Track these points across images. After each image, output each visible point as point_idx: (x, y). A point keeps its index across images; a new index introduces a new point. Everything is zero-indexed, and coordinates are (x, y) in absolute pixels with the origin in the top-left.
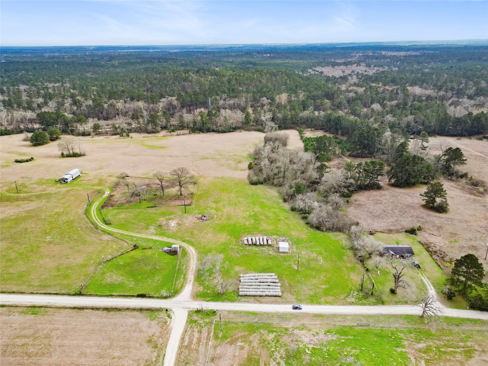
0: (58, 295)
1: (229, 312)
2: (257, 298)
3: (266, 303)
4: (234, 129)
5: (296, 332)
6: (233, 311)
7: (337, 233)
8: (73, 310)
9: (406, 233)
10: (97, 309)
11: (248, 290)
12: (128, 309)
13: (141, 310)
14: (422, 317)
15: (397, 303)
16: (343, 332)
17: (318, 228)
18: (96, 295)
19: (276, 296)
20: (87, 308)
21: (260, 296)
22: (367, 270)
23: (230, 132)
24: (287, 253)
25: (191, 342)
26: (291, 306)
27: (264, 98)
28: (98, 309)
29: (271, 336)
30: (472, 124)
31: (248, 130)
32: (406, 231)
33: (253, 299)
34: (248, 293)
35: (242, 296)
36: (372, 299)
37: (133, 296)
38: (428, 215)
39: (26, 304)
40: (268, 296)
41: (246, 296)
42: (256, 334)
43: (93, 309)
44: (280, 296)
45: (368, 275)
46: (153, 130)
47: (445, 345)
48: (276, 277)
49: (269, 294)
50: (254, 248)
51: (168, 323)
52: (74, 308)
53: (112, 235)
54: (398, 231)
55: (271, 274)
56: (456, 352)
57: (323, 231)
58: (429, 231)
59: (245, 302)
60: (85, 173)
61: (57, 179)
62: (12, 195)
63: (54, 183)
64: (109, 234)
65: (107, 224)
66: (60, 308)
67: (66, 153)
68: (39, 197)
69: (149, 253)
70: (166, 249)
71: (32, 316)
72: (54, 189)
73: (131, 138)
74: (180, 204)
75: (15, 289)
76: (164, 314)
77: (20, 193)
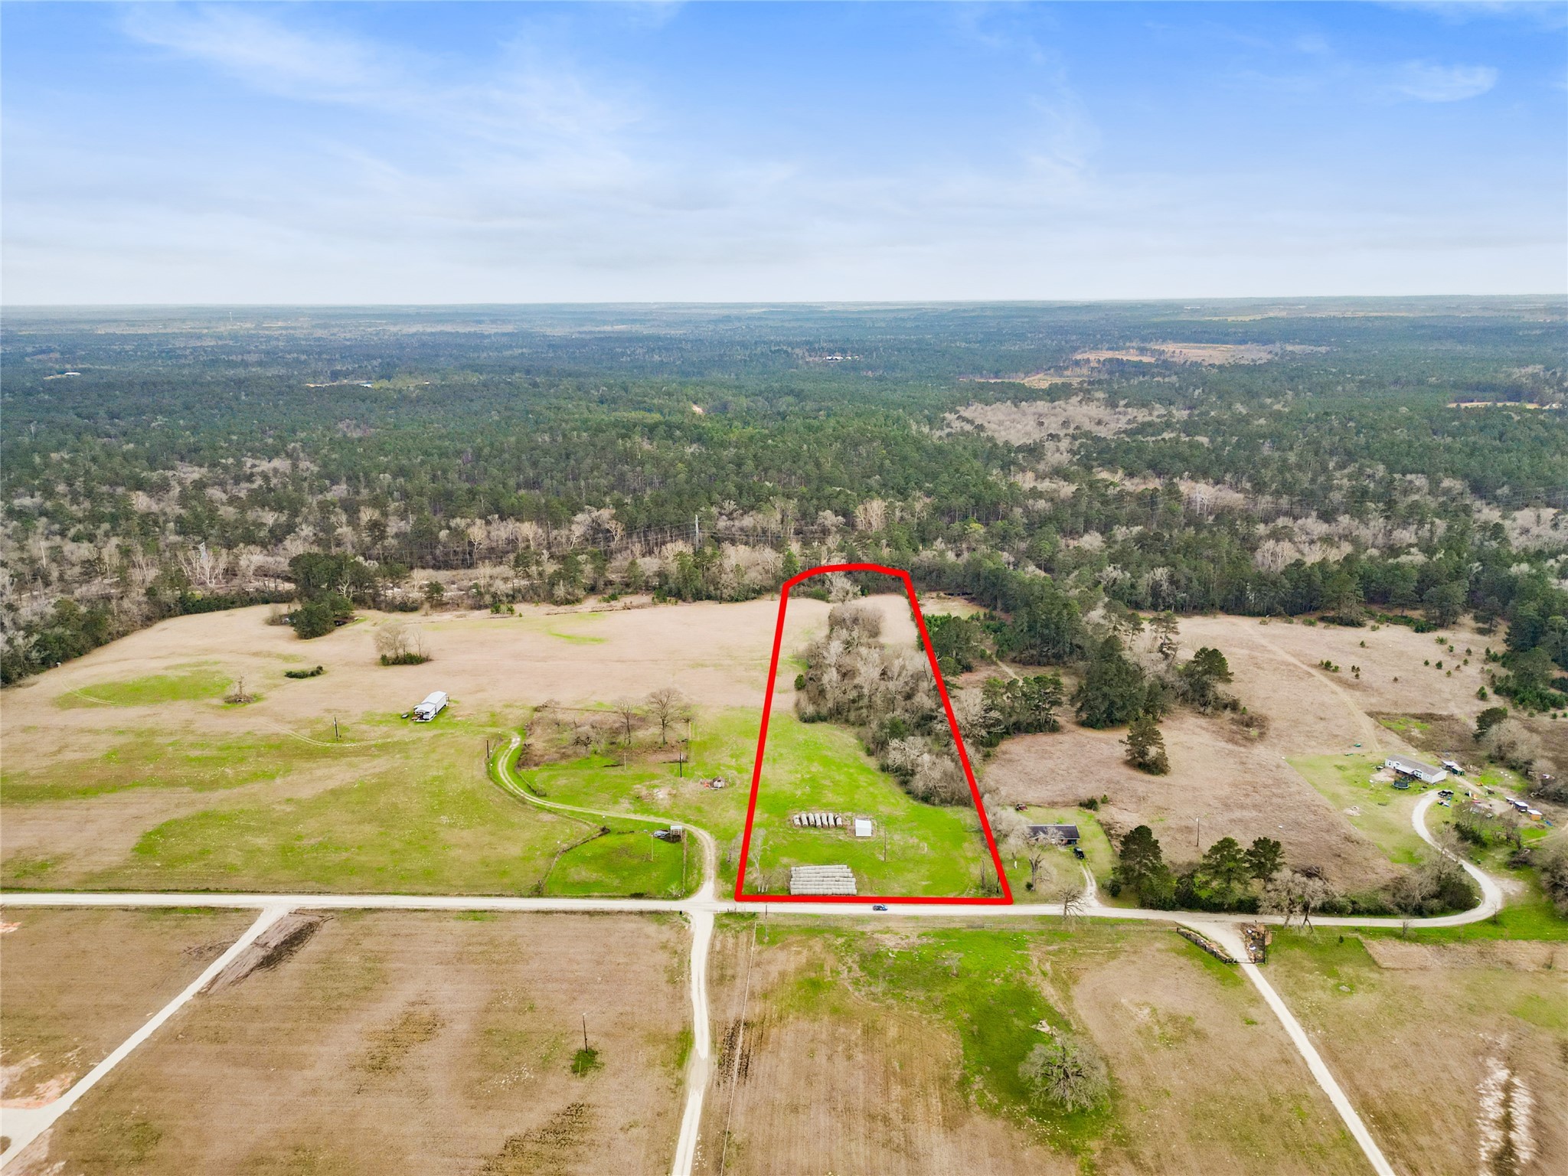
0: (503, 896)
1: (776, 915)
4: (757, 592)
5: (877, 935)
6: (782, 913)
8: (535, 915)
9: (1079, 808)
10: (573, 912)
11: (805, 888)
12: (620, 912)
13: (641, 913)
15: (1032, 902)
16: (944, 934)
17: (926, 799)
18: (565, 896)
20: (557, 912)
21: (823, 894)
23: (747, 599)
24: (869, 837)
26: (872, 907)
27: (828, 512)
29: (840, 941)
32: (1081, 805)
34: (805, 891)
36: (997, 897)
37: (623, 897)
40: (836, 894)
41: (801, 895)
42: (817, 938)
43: (566, 912)
46: (569, 597)
47: (1085, 947)
48: (849, 870)
49: (839, 890)
50: (814, 831)
51: (686, 927)
52: (538, 912)
53: (556, 813)
54: (1066, 805)
55: (843, 866)
56: (1097, 954)
57: (934, 804)
58: (1120, 805)
60: (456, 702)
61: (402, 712)
62: (328, 745)
63: (400, 720)
64: (549, 811)
65: (539, 796)
66: (514, 912)
67: (390, 654)
68: (384, 748)
69: (631, 839)
70: (659, 833)
71: (477, 922)
72: (407, 732)
73: (521, 616)
74: (666, 760)
75: (428, 890)
76: (677, 918)
77: (342, 741)
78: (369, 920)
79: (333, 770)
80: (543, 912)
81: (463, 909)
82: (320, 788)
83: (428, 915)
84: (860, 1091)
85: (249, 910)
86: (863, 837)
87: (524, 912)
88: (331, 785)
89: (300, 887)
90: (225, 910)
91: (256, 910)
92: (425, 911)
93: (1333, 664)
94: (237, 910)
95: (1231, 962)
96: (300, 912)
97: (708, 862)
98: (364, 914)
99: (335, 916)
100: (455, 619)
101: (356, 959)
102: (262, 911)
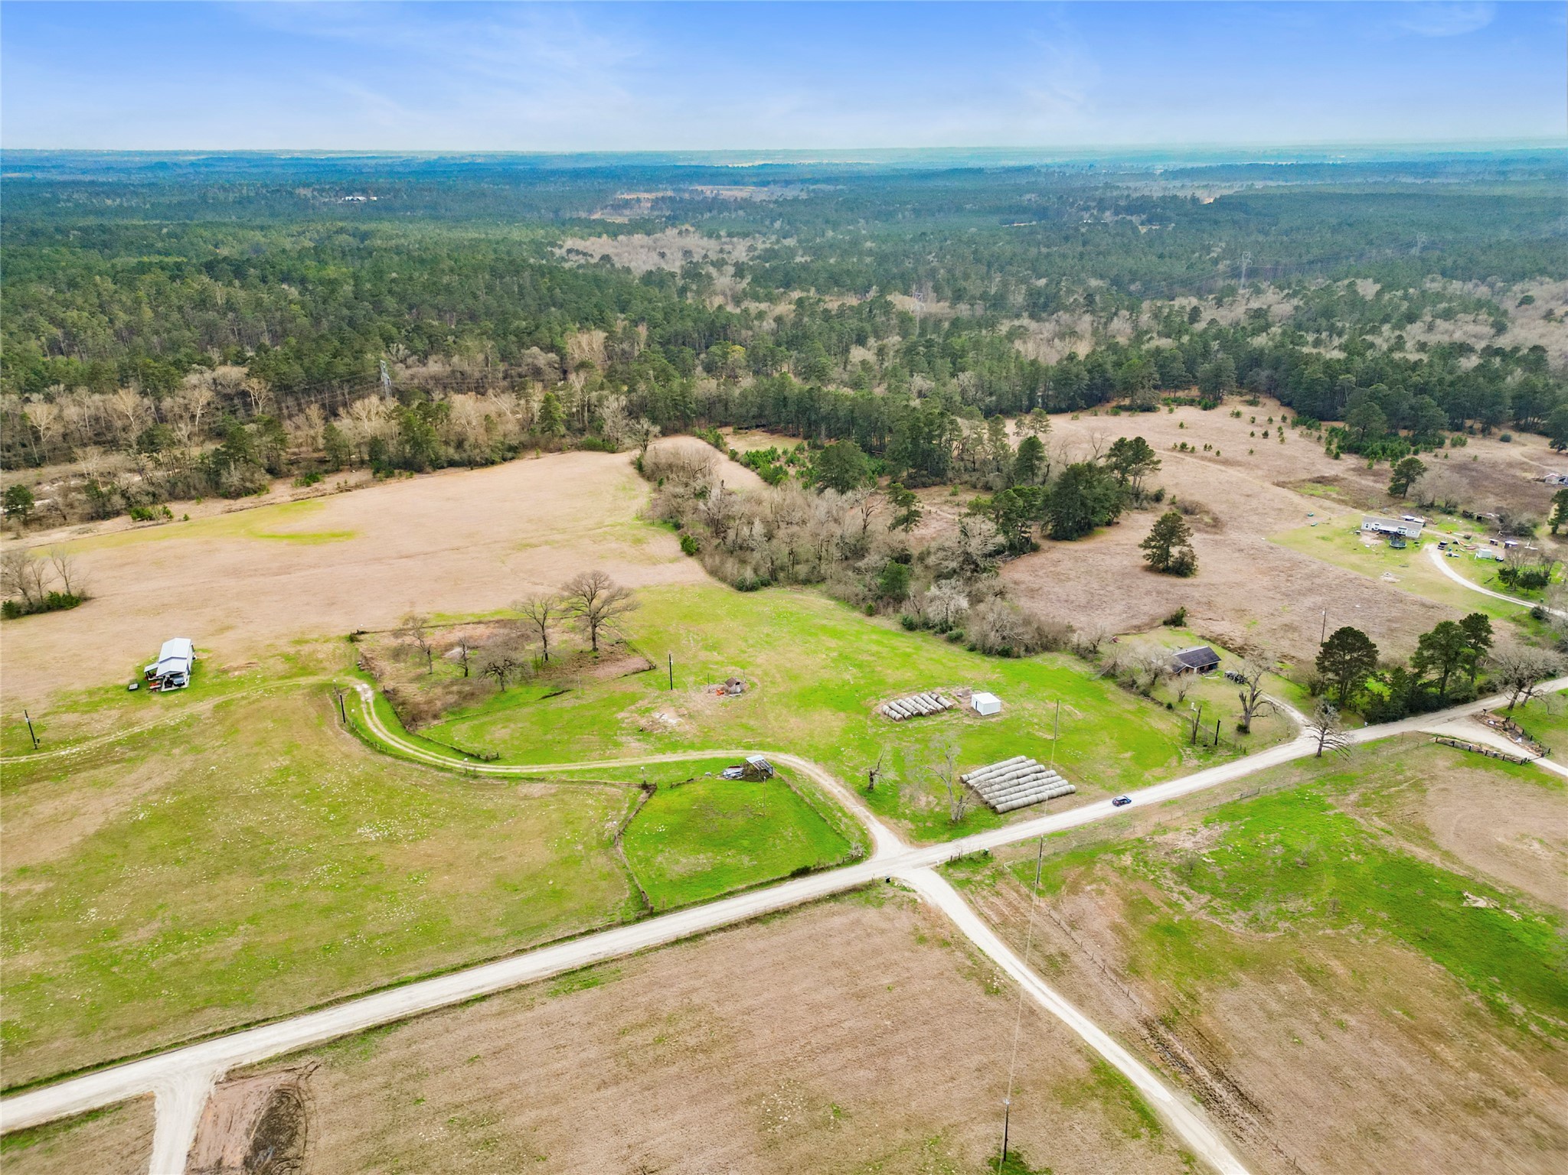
0: (595, 934)
1: (1012, 845)
2: (1036, 806)
3: (1060, 810)
4: (511, 452)
5: (1158, 839)
6: (1018, 842)
7: (1047, 655)
8: (677, 948)
9: (1167, 628)
10: (734, 926)
11: (1008, 797)
12: (803, 904)
13: (834, 896)
14: (1319, 755)
15: (1264, 746)
16: (1229, 813)
17: (1005, 654)
18: (695, 904)
19: (1067, 794)
20: (708, 933)
21: (1039, 802)
22: (1170, 707)
23: (505, 460)
24: (998, 714)
25: (1001, 914)
26: (1110, 802)
27: (535, 349)
28: (736, 925)
29: (1127, 860)
30: (1091, 380)
31: (560, 450)
32: (1165, 623)
33: (1028, 812)
34: (1015, 803)
35: (1004, 812)
36: (1223, 752)
37: (783, 879)
38: (1173, 586)
39: (536, 975)
40: (1053, 798)
41: (1013, 809)
42: (1099, 865)
43: (722, 929)
44: (1073, 793)
45: (1179, 716)
46: (248, 484)
47: (1382, 787)
48: (1033, 761)
49: (1055, 792)
50: (922, 721)
51: (919, 900)
52: (678, 942)
53: (543, 780)
54: (1151, 626)
55: (1018, 758)
56: (1402, 791)
57: (1018, 657)
58: (1200, 616)
59: (1021, 820)
60: (204, 651)
61: (126, 681)
62: (23, 759)
63: (130, 695)
64: (530, 779)
65: (487, 760)
66: (640, 953)
67: (17, 598)
68: (140, 744)
69: (699, 790)
70: (732, 772)
71: (595, 991)
72: (156, 712)
73: (186, 518)
74: (622, 672)
75: (456, 959)
76: (887, 889)
77: (47, 748)
78: (393, 1046)
79: (72, 799)
80: (687, 939)
81: (547, 973)
82: (72, 835)
83: (494, 1005)
84: (1410, 1070)
85: (120, 1106)
86: (993, 715)
87: (657, 949)
88: (92, 824)
89: (195, 1028)
90: (67, 1123)
91: (138, 1100)
92: (484, 998)
93: (1190, 446)
94: (92, 1114)
95: (1525, 762)
96: (236, 1075)
97: (840, 796)
98: (374, 1038)
99: (319, 1060)
100: (75, 536)
101: (439, 1131)
102: (150, 1098)
